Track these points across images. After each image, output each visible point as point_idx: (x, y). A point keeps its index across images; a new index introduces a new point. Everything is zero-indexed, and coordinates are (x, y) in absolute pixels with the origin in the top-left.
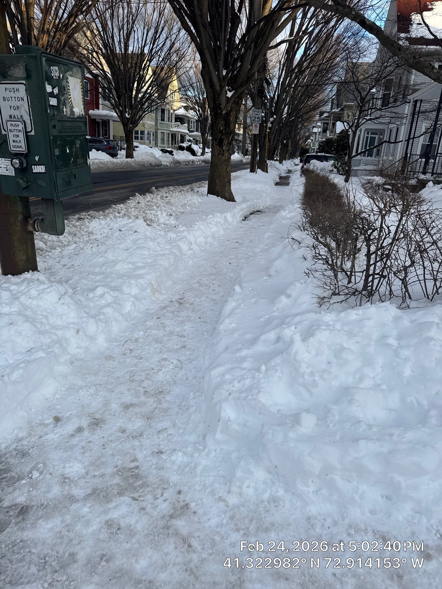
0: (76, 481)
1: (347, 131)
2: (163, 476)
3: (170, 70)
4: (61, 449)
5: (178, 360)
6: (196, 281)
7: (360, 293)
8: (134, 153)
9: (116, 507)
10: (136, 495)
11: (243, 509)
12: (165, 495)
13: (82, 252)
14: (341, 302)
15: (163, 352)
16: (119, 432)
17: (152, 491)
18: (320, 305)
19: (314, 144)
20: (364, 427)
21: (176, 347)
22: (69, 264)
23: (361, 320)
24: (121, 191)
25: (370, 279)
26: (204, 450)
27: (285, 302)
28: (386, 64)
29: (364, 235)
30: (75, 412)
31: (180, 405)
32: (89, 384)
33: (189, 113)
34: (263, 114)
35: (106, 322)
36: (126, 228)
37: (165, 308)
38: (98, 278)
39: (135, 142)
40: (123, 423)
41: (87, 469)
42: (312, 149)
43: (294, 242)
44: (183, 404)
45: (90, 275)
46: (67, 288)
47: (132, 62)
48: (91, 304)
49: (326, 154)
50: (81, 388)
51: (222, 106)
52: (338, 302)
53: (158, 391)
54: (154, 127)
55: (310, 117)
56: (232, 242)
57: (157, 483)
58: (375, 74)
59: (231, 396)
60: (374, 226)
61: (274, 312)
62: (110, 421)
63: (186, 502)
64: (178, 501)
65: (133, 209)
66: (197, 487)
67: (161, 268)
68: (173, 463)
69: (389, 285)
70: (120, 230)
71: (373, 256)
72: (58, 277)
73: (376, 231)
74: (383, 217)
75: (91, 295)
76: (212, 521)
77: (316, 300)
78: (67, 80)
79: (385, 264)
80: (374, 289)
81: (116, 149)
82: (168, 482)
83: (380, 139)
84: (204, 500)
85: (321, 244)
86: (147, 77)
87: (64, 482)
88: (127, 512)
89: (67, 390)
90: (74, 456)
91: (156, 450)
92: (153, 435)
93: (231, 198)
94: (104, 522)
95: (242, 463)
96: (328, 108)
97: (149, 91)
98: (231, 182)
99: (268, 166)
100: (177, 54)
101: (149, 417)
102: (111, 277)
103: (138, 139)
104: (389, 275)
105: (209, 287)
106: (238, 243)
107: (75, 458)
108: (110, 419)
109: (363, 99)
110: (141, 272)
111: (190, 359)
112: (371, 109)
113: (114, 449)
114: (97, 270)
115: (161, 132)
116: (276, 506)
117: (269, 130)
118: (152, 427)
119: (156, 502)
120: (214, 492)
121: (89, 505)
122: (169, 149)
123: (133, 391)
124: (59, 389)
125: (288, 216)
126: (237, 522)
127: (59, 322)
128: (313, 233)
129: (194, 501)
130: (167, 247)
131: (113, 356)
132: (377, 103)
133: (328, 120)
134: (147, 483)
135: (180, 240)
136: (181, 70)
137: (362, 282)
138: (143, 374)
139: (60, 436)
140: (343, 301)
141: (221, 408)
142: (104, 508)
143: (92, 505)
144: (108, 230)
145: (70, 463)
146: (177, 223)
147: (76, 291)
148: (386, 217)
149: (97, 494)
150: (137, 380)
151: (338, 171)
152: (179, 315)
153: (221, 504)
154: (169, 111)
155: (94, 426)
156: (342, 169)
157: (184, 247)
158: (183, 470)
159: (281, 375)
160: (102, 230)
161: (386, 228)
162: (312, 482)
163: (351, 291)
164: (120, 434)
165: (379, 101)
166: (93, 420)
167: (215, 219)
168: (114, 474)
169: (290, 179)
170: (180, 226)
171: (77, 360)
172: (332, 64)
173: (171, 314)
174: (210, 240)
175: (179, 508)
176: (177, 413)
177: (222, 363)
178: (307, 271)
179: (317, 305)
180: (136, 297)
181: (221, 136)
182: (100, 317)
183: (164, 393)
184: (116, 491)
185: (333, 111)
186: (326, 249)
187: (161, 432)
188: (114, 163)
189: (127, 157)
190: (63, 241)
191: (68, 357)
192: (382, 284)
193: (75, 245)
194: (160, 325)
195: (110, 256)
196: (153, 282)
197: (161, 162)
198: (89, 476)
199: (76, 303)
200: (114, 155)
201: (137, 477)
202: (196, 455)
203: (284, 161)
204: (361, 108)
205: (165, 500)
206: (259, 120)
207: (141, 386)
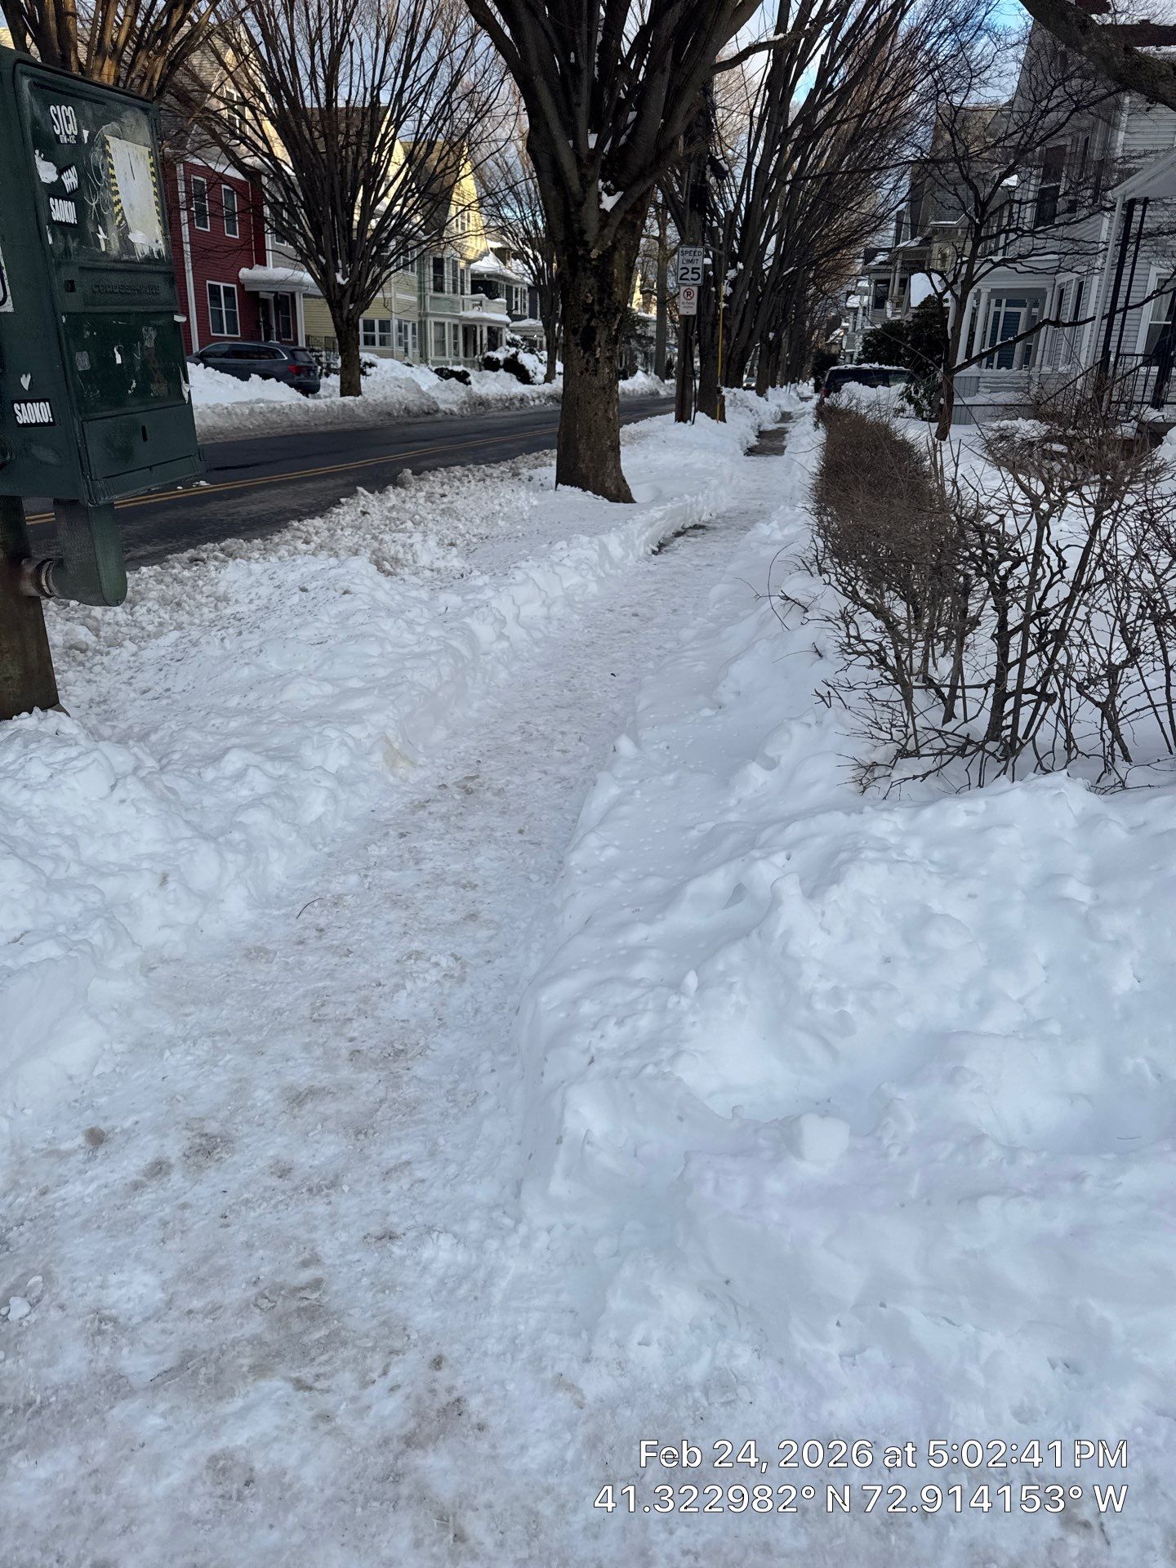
0: (134, 1329)
1: (941, 295)
2: (391, 1311)
3: (451, 148)
4: (99, 1227)
5: (452, 955)
6: (515, 727)
7: (981, 747)
8: (362, 381)
9: (242, 1414)
10: (307, 1373)
11: (628, 1413)
12: (394, 1371)
13: (193, 651)
14: (924, 776)
15: (412, 932)
16: (272, 1173)
17: (355, 1359)
18: (862, 788)
19: (851, 340)
20: (995, 1154)
21: (449, 917)
22: (157, 688)
23: (982, 830)
24: (323, 484)
25: (1009, 705)
26: (515, 1229)
27: (761, 781)
28: (1044, 103)
29: (988, 575)
30: (148, 1114)
31: (454, 1089)
32: (196, 1033)
33: (510, 268)
34: (708, 261)
35: (250, 849)
36: (320, 583)
37: (424, 807)
38: (233, 724)
39: (364, 351)
40: (285, 1147)
41: (171, 1290)
42: (845, 354)
43: (788, 607)
44: (463, 1086)
45: (212, 715)
46: (141, 755)
47: (348, 131)
48: (209, 801)
49: (883, 366)
50: (171, 1043)
51: (590, 237)
52: (915, 777)
53: (389, 1050)
54: (415, 309)
55: (839, 266)
56: (620, 613)
57: (373, 1333)
58: (1015, 132)
59: (596, 1067)
60: (1016, 551)
61: (729, 810)
62: (246, 1140)
63: (455, 1395)
64: (433, 1391)
65: (348, 532)
66: (492, 1345)
67: (414, 693)
68: (425, 1268)
69: (1065, 722)
70: (304, 590)
71: (1016, 639)
72: (123, 726)
73: (1023, 564)
74: (1043, 522)
75: (209, 774)
76: (532, 1452)
77: (850, 773)
78: (103, 146)
79: (1052, 661)
80: (1020, 734)
81: (315, 371)
82: (405, 1329)
83: (1031, 318)
84: (511, 1387)
85: (863, 610)
86: (393, 170)
87: (100, 1332)
88: (277, 1427)
89: (130, 1052)
90: (134, 1250)
91: (375, 1229)
92: (369, 1183)
93: (620, 494)
94: (203, 1460)
95: (627, 1271)
96: (885, 237)
97: (397, 209)
98: (621, 448)
99: (726, 403)
100: (471, 103)
101: (360, 1129)
102: (271, 722)
103: (374, 344)
104: (1062, 695)
105: (552, 741)
106: (637, 615)
107: (138, 1258)
108: (247, 1135)
109: (981, 205)
110: (357, 704)
111: (487, 952)
112: (1007, 232)
113: (253, 1227)
114: (234, 702)
115: (436, 324)
116: (729, 1403)
117: (724, 305)
118: (368, 1157)
119: (366, 1392)
120: (540, 1359)
121: (162, 1407)
122: (459, 368)
123: (318, 1052)
124: (107, 1047)
125: (778, 536)
126: (608, 1457)
127: (112, 856)
128: (843, 579)
129: (479, 1391)
130: (434, 633)
131: (269, 947)
132: (1022, 215)
133: (890, 271)
134: (343, 1333)
135: (471, 613)
136: (483, 146)
137: (986, 716)
138: (351, 998)
139: (99, 1188)
140: (930, 772)
141: (564, 1105)
142: (210, 1415)
143: (172, 1408)
144: (272, 590)
145: (122, 1271)
146: (467, 566)
147: (169, 763)
148: (1052, 521)
149: (189, 1372)
150: (331, 1016)
151: (919, 411)
152: (460, 824)
153: (563, 1399)
154: (455, 263)
155: (201, 1159)
156: (930, 404)
157: (485, 631)
158: (452, 1291)
159: (743, 1000)
160: (254, 591)
161: (1053, 556)
162: (838, 1324)
163: (954, 742)
164: (274, 1181)
165: (1028, 210)
166: (198, 1141)
167: (573, 552)
168: (248, 1306)
169: (787, 436)
170: (476, 573)
171: (164, 961)
172: (896, 114)
173: (439, 824)
174: (558, 610)
175: (433, 1414)
176: (444, 1115)
177: (574, 967)
178: (824, 691)
179: (853, 787)
180: (339, 778)
181: (589, 321)
182: (229, 836)
183: (409, 1056)
184: (245, 1362)
185: (902, 245)
186: (879, 623)
187: (394, 1175)
188: (307, 411)
189: (343, 394)
190: (144, 624)
191: (133, 955)
192: (1042, 719)
193: (176, 634)
194: (407, 856)
195: (273, 664)
196: (390, 733)
197: (435, 403)
198: (174, 1313)
199: (162, 799)
200: (309, 389)
201: (313, 1314)
202: (493, 1244)
203: (770, 390)
204: (978, 232)
205: (392, 1389)
206: (696, 276)
207: (342, 1035)
